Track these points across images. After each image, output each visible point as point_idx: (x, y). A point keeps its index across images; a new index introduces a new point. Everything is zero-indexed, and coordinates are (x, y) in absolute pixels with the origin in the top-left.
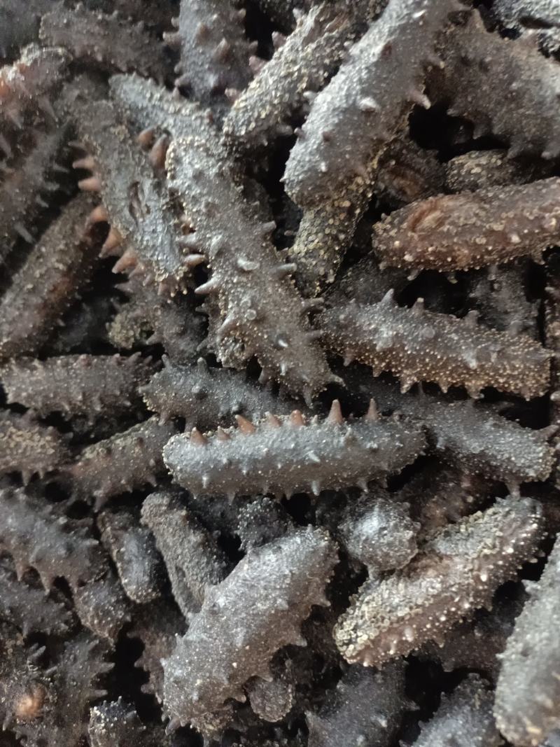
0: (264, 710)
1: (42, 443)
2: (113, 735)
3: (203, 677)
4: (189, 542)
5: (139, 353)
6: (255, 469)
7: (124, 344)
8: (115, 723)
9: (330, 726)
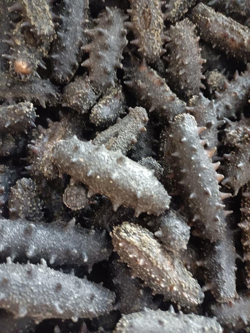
0: (71, 196)
1: (158, 48)
2: (22, 117)
3: (85, 162)
4: (132, 136)
5: (205, 88)
6: (195, 164)
7: (209, 80)
8: (29, 117)
9: (72, 232)
